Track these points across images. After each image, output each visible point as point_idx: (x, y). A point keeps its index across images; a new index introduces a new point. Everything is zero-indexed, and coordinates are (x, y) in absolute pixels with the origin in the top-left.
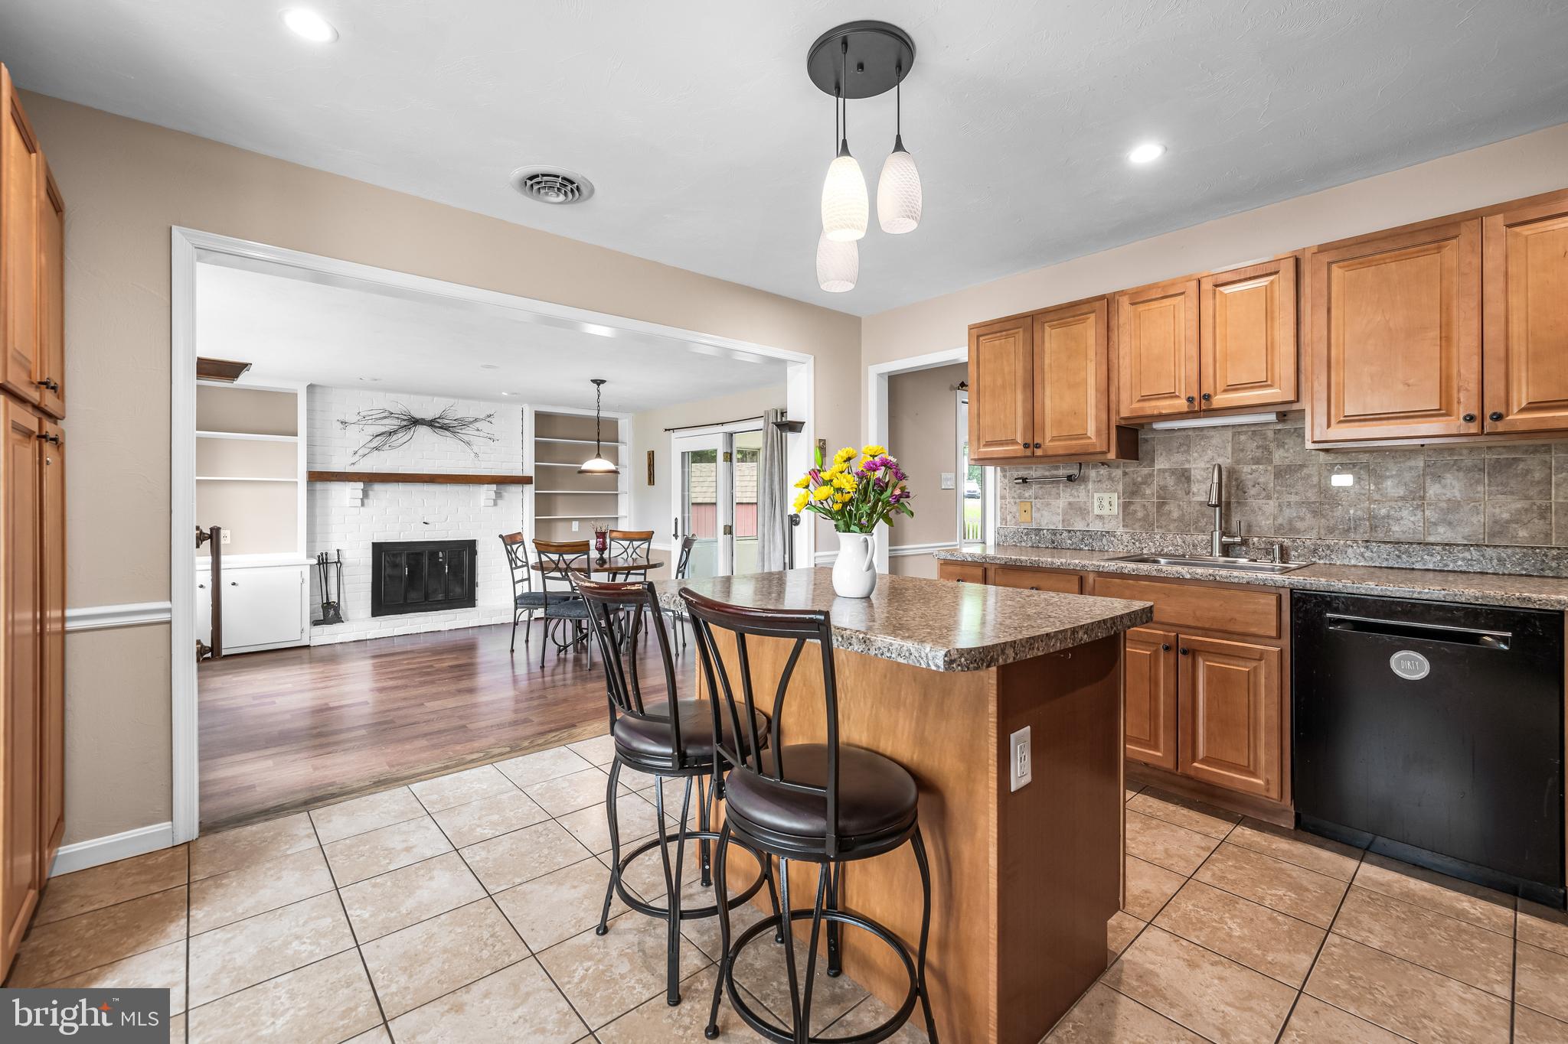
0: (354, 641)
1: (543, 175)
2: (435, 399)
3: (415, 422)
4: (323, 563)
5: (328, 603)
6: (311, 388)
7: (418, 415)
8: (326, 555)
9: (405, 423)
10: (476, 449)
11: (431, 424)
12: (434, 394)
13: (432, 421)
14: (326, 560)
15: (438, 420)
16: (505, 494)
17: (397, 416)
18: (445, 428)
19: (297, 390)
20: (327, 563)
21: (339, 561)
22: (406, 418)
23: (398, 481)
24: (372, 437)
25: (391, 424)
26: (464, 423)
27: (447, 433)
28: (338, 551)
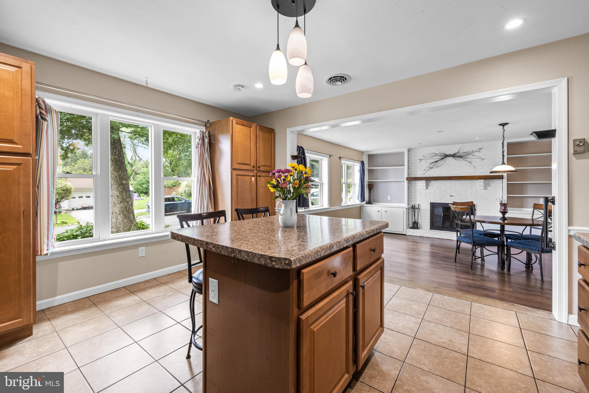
0: (420, 236)
1: (334, 77)
2: (456, 145)
3: (446, 156)
4: (413, 208)
5: (415, 222)
6: (409, 150)
7: (447, 153)
8: (415, 205)
9: (441, 157)
10: (474, 164)
11: (453, 156)
12: (455, 144)
13: (454, 155)
14: (415, 207)
15: (456, 154)
16: (492, 184)
17: (438, 155)
18: (460, 157)
19: (404, 151)
20: (415, 208)
21: (419, 208)
22: (442, 155)
23: (440, 180)
24: (430, 164)
25: (437, 158)
26: (468, 154)
27: (461, 159)
28: (419, 204)
